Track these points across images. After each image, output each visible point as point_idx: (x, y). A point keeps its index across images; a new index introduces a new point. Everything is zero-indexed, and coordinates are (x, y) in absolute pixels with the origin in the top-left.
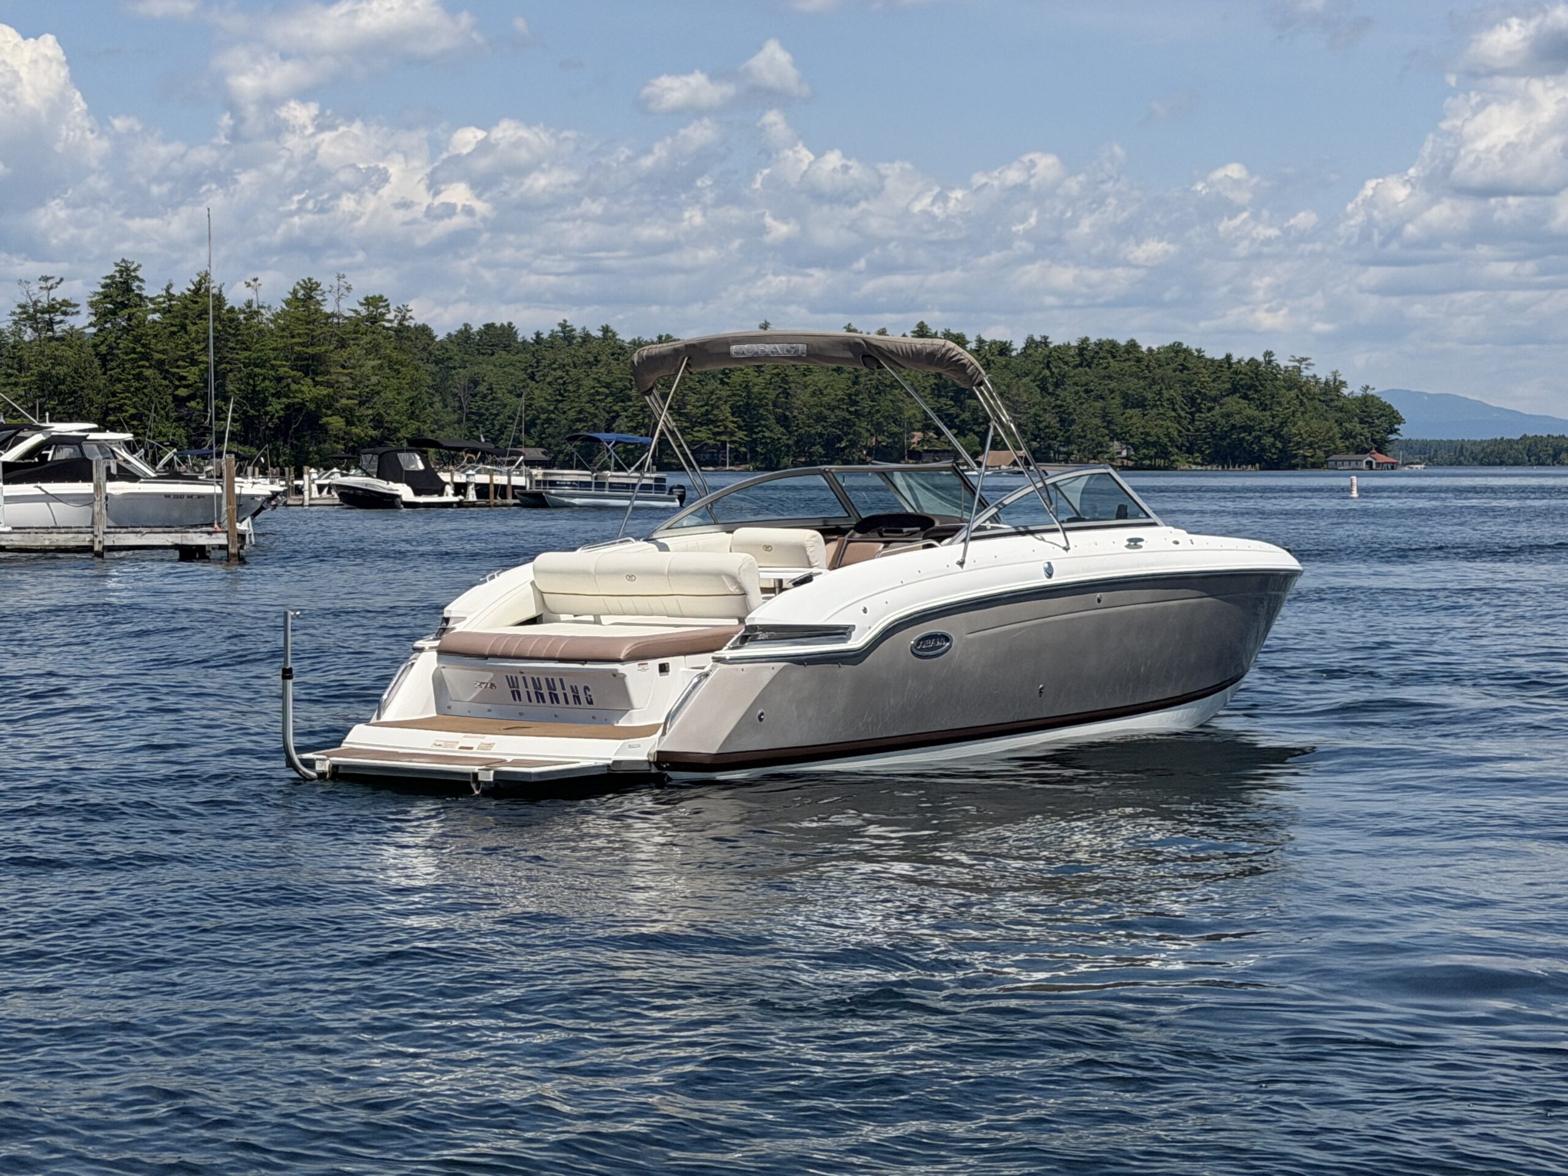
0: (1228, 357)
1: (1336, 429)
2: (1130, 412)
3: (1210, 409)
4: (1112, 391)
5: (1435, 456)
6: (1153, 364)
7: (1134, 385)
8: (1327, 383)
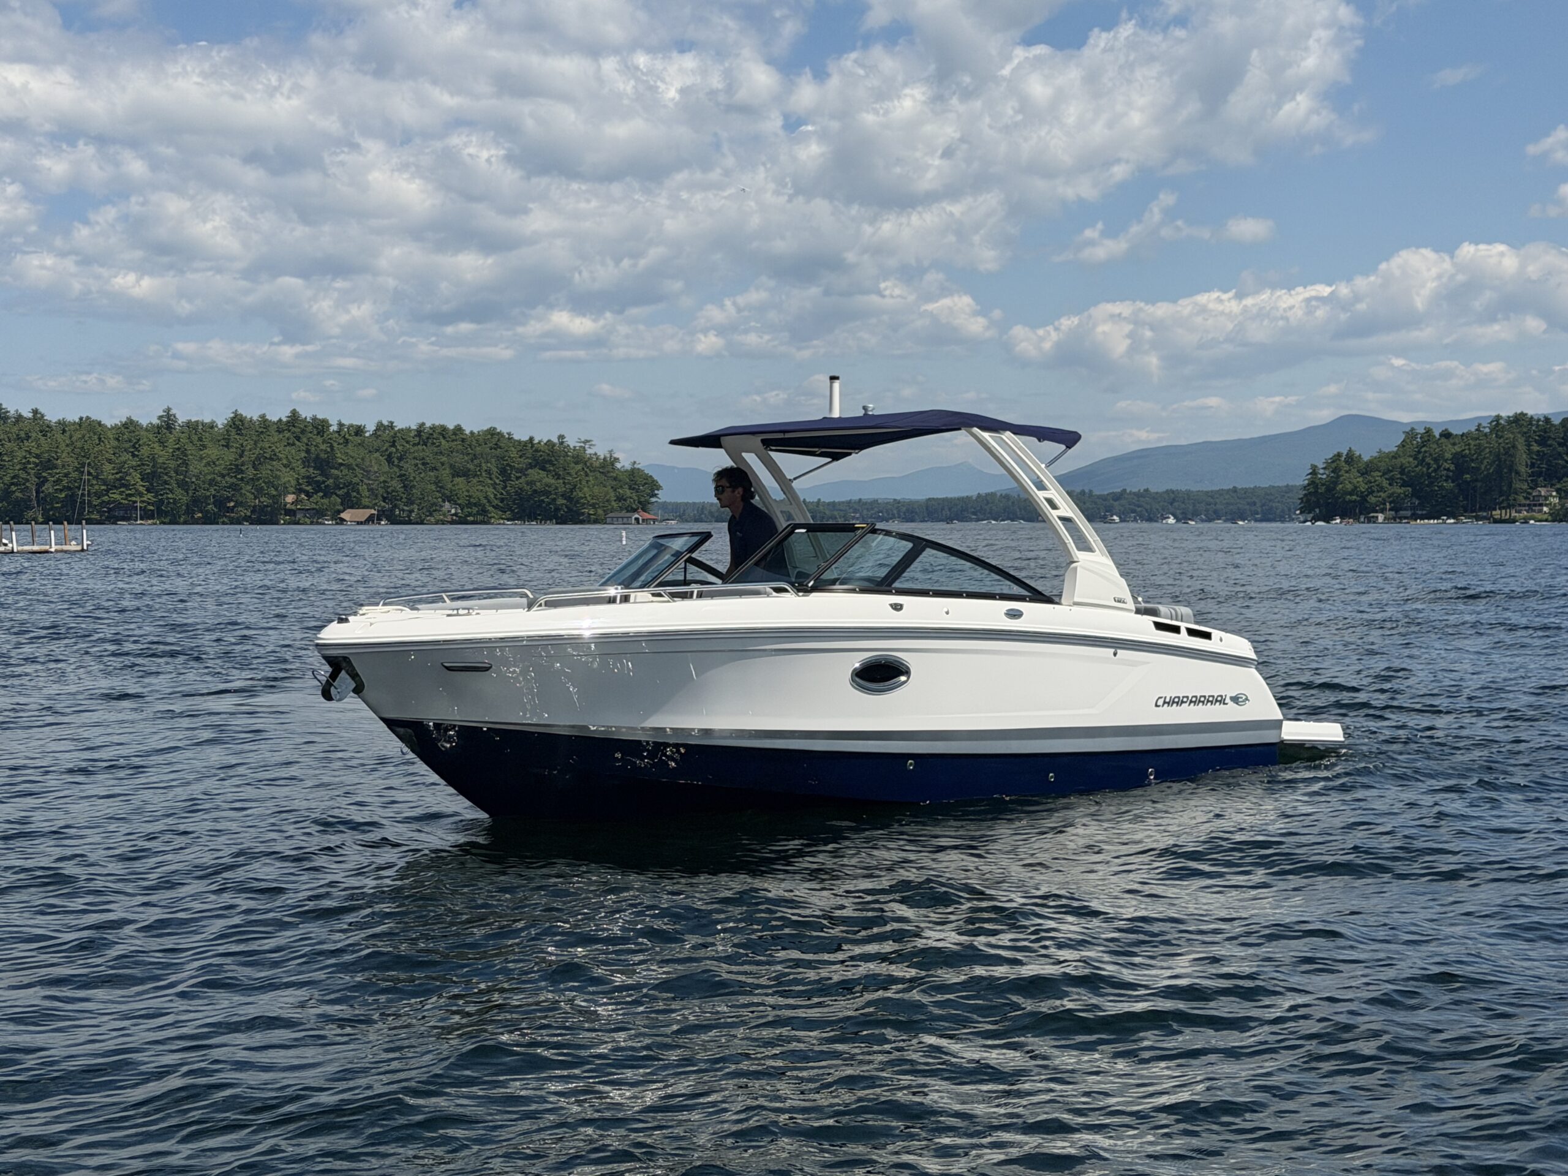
0: (531, 439)
1: (613, 494)
2: (457, 480)
3: (518, 478)
4: (443, 464)
5: (684, 514)
6: (474, 443)
7: (459, 459)
8: (605, 459)
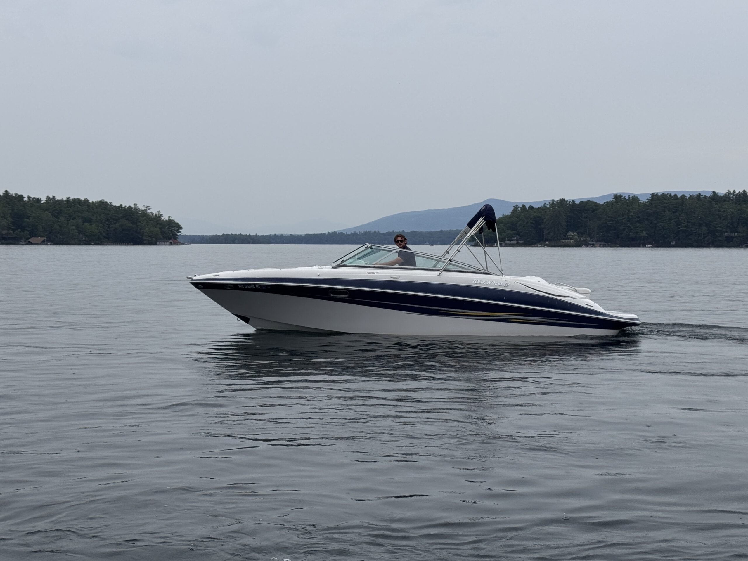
0: (121, 205)
1: (160, 231)
3: (115, 223)
6: (94, 207)
7: (87, 214)
8: (156, 215)
